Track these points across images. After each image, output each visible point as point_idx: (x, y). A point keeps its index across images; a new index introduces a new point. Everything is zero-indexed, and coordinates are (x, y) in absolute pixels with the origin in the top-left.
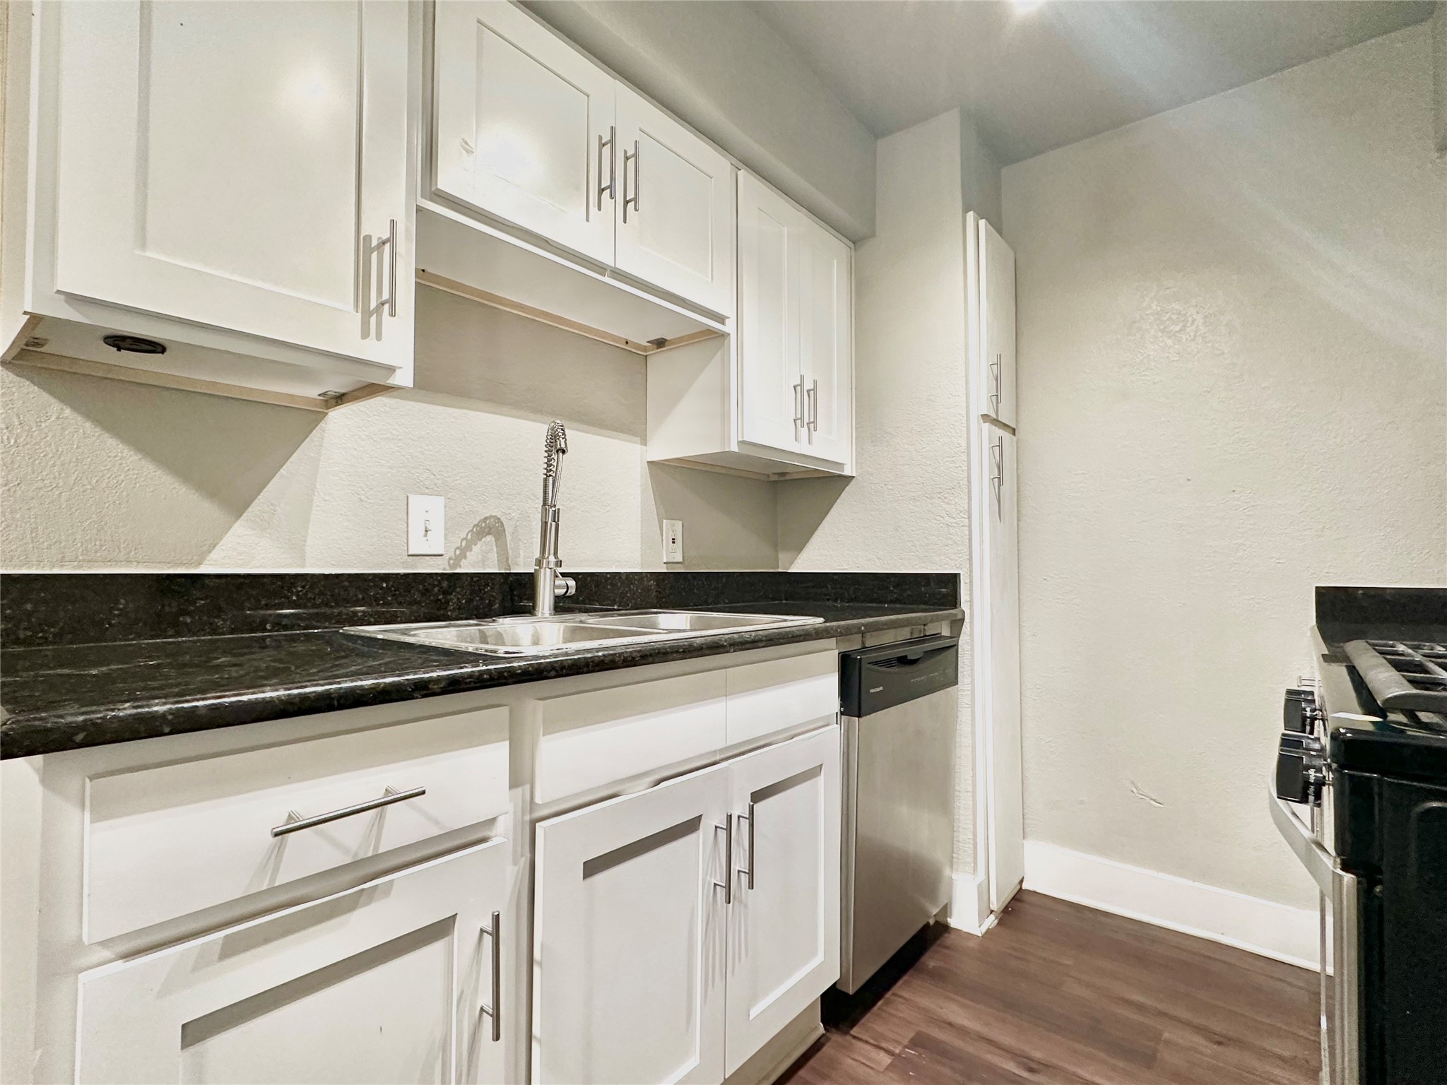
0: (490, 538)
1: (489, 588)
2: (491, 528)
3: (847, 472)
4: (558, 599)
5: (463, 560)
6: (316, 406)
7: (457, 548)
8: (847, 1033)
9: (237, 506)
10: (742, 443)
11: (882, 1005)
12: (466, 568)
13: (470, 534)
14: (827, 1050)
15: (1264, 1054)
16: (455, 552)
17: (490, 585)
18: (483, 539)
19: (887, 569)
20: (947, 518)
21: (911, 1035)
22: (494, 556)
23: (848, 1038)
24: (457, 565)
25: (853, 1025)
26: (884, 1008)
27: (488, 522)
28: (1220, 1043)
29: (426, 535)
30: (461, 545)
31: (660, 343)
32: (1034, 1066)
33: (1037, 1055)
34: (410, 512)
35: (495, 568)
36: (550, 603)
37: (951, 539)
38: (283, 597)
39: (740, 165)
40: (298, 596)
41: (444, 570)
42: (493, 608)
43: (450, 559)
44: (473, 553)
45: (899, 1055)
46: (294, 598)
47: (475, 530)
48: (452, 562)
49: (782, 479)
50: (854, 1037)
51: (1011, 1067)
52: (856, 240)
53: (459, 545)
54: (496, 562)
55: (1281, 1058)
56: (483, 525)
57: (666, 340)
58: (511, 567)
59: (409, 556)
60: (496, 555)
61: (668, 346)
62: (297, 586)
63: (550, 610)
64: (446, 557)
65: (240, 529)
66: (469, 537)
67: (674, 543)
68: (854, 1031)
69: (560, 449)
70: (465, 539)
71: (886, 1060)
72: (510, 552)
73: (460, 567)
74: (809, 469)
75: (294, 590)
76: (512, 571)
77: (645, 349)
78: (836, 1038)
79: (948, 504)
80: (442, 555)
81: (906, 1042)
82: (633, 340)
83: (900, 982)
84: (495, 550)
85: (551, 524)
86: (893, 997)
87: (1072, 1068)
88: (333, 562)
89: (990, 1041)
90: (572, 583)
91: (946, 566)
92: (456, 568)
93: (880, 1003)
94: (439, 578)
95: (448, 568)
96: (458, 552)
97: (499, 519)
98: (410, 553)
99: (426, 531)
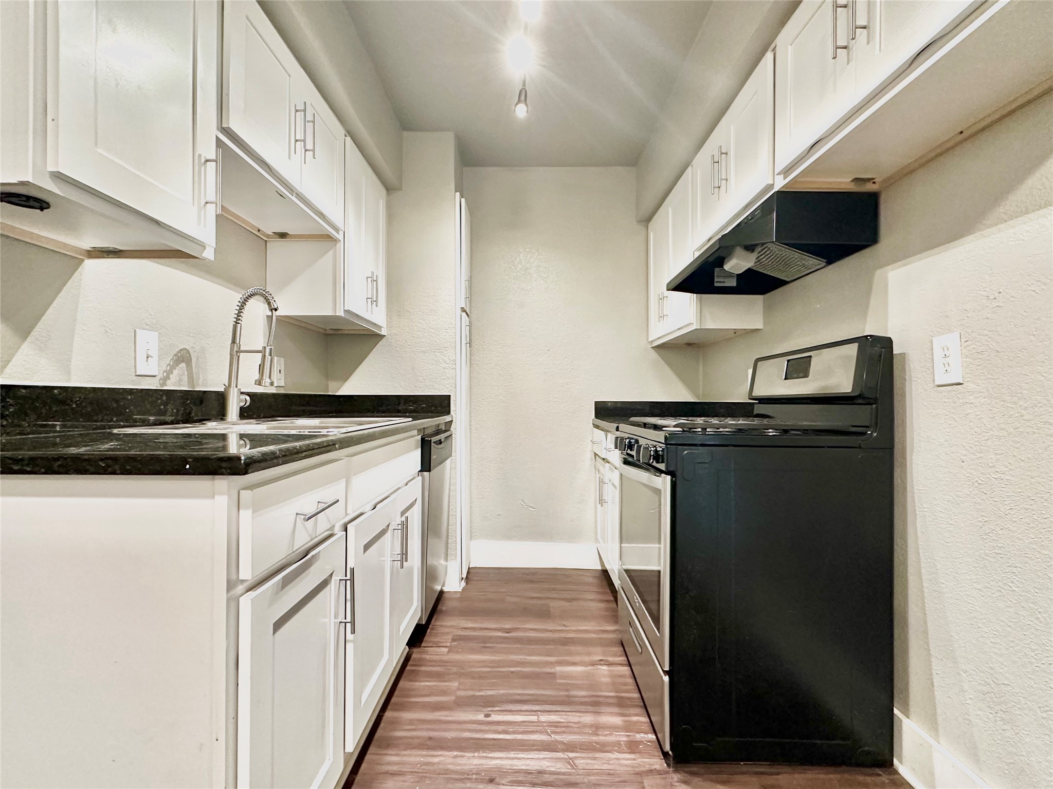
0: (183, 365)
1: (189, 401)
2: (183, 358)
3: (383, 332)
4: (242, 409)
5: (168, 381)
6: (81, 254)
7: (164, 372)
8: (420, 647)
9: (24, 331)
10: (347, 312)
11: (430, 631)
12: (169, 386)
13: (172, 361)
14: (414, 656)
15: (586, 600)
16: (163, 374)
17: (190, 399)
18: (179, 365)
19: (406, 393)
20: (443, 364)
21: (451, 637)
22: (185, 378)
23: (421, 648)
24: (164, 384)
25: (421, 643)
26: (432, 631)
27: (182, 352)
28: (570, 602)
29: (147, 361)
30: (167, 370)
31: (283, 235)
32: (508, 631)
33: (508, 626)
34: (137, 342)
35: (186, 386)
36: (237, 412)
37: (445, 376)
38: (67, 405)
39: (347, 134)
40: (77, 405)
41: (157, 387)
42: (191, 416)
43: (161, 379)
44: (173, 375)
45: (450, 646)
46: (74, 406)
47: (174, 358)
48: (161, 381)
49: (335, 333)
50: (425, 647)
51: (500, 634)
52: (389, 189)
53: (165, 369)
54: (187, 383)
55: (590, 600)
56: (179, 355)
57: (288, 234)
58: (195, 387)
59: (136, 376)
60: (187, 377)
61: (290, 238)
62: (76, 397)
63: (237, 416)
64: (158, 378)
65: (26, 348)
66: (171, 364)
67: (280, 373)
68: (423, 644)
69: (273, 309)
70: (169, 364)
71: (446, 650)
72: (195, 375)
73: (166, 385)
74: (366, 329)
75: (74, 400)
76: (196, 390)
77: (268, 236)
78: (415, 650)
79: (444, 355)
80: (155, 376)
81: (450, 641)
82: (262, 230)
83: (433, 620)
84: (186, 373)
85: (268, 357)
86: (433, 627)
87: (522, 627)
88: (89, 379)
89: (486, 629)
90: (248, 398)
91: (443, 391)
92: (163, 387)
93: (429, 631)
94: (161, 393)
95: (159, 386)
96: (165, 374)
97: (188, 351)
98: (137, 374)
99: (147, 357)
